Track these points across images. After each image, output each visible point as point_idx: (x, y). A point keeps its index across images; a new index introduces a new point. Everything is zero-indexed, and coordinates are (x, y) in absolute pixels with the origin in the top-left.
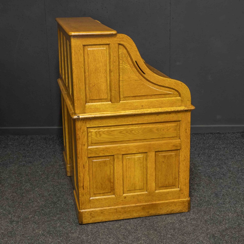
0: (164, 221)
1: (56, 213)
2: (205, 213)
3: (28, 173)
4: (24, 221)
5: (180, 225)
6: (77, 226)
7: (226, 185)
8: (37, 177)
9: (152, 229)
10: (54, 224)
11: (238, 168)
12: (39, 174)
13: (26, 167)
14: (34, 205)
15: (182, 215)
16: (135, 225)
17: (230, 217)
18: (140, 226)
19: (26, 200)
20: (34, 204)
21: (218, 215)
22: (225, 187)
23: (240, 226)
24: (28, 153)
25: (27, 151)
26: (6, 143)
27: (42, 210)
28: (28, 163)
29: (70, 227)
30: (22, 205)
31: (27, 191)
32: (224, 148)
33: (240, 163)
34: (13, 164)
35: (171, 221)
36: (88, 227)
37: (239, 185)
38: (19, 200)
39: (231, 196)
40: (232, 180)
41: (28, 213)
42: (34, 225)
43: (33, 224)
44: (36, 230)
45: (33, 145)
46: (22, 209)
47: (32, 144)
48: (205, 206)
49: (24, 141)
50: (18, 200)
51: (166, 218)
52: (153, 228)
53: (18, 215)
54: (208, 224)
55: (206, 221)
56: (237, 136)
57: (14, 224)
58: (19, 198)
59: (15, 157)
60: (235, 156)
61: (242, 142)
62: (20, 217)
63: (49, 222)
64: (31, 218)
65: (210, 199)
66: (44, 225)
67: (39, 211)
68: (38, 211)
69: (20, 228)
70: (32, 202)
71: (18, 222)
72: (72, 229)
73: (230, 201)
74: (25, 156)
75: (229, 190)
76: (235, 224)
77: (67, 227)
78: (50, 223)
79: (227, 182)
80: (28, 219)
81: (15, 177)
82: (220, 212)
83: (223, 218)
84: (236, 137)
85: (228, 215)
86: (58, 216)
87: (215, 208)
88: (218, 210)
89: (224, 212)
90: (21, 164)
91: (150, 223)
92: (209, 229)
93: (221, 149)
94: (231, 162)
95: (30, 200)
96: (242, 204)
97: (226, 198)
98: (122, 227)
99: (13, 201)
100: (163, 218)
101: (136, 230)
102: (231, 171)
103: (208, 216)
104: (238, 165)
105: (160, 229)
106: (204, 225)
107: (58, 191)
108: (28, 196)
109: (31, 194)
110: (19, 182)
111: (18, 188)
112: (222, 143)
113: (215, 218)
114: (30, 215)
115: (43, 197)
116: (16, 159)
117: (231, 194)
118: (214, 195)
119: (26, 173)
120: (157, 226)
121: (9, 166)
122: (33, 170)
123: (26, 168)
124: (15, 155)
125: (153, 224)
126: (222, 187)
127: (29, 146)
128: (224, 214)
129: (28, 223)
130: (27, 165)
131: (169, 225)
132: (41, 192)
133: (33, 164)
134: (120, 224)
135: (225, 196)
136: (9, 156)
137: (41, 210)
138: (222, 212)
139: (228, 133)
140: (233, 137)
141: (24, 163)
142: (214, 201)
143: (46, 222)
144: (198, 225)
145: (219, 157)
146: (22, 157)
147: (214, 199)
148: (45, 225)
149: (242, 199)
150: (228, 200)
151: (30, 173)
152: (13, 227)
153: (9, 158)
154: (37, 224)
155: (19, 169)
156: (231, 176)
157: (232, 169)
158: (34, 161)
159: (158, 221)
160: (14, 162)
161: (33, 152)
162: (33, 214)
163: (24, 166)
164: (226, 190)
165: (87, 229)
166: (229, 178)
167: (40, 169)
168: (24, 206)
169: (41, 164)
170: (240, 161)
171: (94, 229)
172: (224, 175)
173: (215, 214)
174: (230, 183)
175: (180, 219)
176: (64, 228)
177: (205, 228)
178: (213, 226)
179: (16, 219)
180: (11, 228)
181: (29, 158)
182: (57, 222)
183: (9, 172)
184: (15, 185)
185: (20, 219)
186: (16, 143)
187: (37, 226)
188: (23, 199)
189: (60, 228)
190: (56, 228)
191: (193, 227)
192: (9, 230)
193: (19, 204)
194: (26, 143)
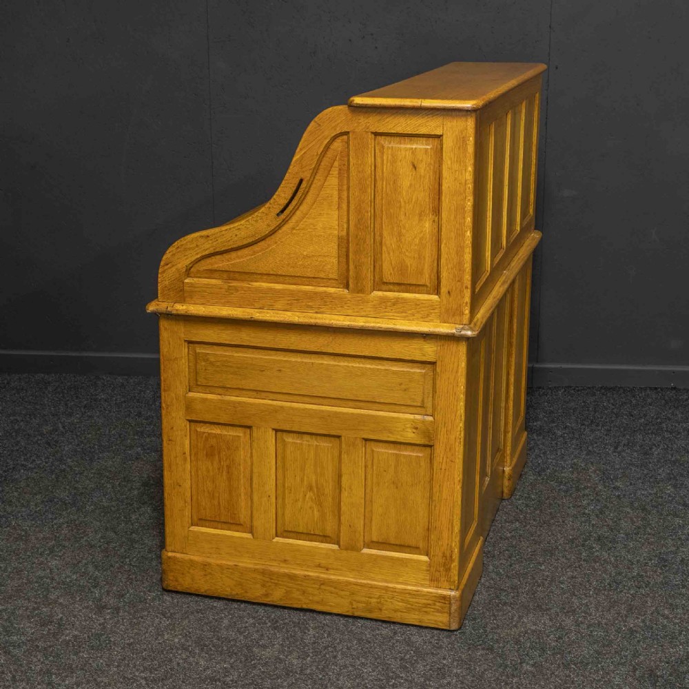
0: (516, 626)
2: (630, 609)
3: (148, 477)
4: (135, 609)
5: (560, 638)
6: (275, 629)
9: (480, 645)
10: (214, 619)
13: (142, 462)
15: (565, 611)
19: (139, 552)
21: (667, 618)
24: (151, 424)
25: (147, 419)
26: (92, 395)
28: (148, 451)
29: (258, 631)
30: (130, 564)
31: (143, 527)
34: (108, 451)
35: (533, 628)
36: (305, 633)
38: (123, 550)
41: (144, 587)
42: (161, 619)
43: (157, 617)
44: (165, 633)
46: (130, 575)
48: (630, 589)
49: (141, 391)
50: (118, 550)
52: (484, 642)
53: (118, 591)
54: (639, 641)
55: (632, 631)
57: (108, 613)
58: (121, 546)
59: (114, 435)
62: (123, 596)
63: (200, 615)
64: (154, 599)
65: (646, 573)
66: (187, 621)
69: (122, 627)
71: (117, 609)
72: (262, 635)
77: (248, 630)
78: (204, 617)
80: (146, 603)
81: (113, 487)
82: (673, 607)
83: (679, 626)
87: (660, 596)
88: (666, 602)
89: (683, 609)
90: (129, 452)
91: (475, 630)
92: (640, 655)
93: (679, 433)
99: (107, 552)
101: (435, 646)
103: (638, 618)
105: (504, 647)
106: (627, 641)
108: (146, 541)
110: (122, 502)
111: (119, 518)
112: (682, 418)
113: (656, 624)
114: (150, 591)
116: (117, 439)
118: (655, 561)
120: (495, 638)
121: (98, 459)
123: (143, 465)
124: (114, 429)
125: (485, 631)
126: (680, 539)
127: (151, 405)
129: (146, 613)
130: (145, 456)
131: (529, 638)
134: (394, 629)
136: (99, 429)
138: (677, 609)
141: (137, 452)
142: (655, 577)
143: (192, 613)
144: (611, 642)
145: (672, 456)
146: (134, 435)
147: (656, 572)
148: (189, 622)
151: (153, 478)
152: (104, 623)
153: (98, 436)
154: (168, 618)
155: (125, 468)
159: (498, 625)
160: (112, 447)
163: (137, 458)
165: (302, 638)
168: (135, 568)
171: (321, 639)
173: (659, 613)
175: (561, 624)
176: (241, 633)
177: (629, 651)
178: (651, 647)
179: (112, 602)
180: (100, 625)
181: (153, 438)
182: (223, 615)
183: (98, 474)
184: (113, 508)
185: (124, 601)
186: (119, 397)
187: (168, 623)
188: (133, 547)
189: (231, 633)
190: (218, 632)
191: (596, 646)
192: (93, 631)
193: (122, 560)
194: (144, 397)
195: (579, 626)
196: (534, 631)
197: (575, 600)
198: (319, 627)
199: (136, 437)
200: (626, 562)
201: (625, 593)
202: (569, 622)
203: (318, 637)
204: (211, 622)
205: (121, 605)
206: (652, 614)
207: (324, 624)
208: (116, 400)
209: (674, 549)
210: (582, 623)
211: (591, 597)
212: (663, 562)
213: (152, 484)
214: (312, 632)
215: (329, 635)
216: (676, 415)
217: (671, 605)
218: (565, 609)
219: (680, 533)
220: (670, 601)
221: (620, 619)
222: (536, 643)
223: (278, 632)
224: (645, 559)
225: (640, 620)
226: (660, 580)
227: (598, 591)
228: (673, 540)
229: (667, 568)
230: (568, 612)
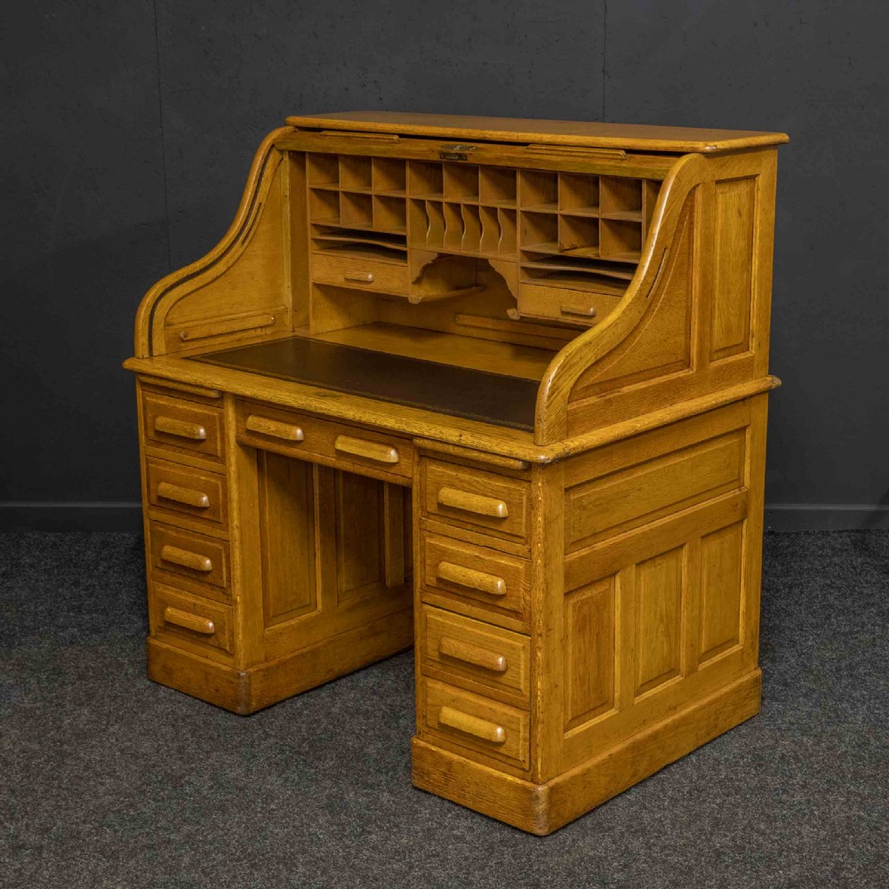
0: (568, 852)
1: (181, 816)
2: (716, 824)
3: (86, 668)
4: (64, 848)
5: (626, 866)
6: (253, 868)
7: (792, 724)
8: (117, 685)
9: (522, 879)
10: (170, 857)
11: (839, 661)
12: (126, 674)
13: (79, 648)
14: (102, 790)
15: (633, 830)
16: (464, 863)
17: (805, 840)
18: (482, 869)
19: (72, 770)
20: (102, 784)
21: (763, 834)
22: (789, 730)
23: (842, 874)
24: (91, 595)
25: (86, 589)
26: (13, 559)
27: (131, 805)
28: (87, 632)
29: (229, 871)
30: (60, 787)
31: (79, 735)
32: (791, 587)
33: (846, 643)
34: (33, 634)
35: (591, 854)
36: (292, 871)
37: (840, 722)
38: (49, 767)
39: (810, 762)
40: (815, 705)
41: (78, 818)
42: (98, 859)
43: (94, 857)
45: (110, 568)
46: (58, 801)
47: (105, 564)
48: (715, 797)
49: (78, 552)
50: (43, 768)
51: (574, 840)
52: (528, 875)
53: (41, 825)
54: (727, 866)
55: (718, 854)
56: (838, 546)
57: (27, 855)
58: (47, 762)
59: (41, 612)
60: (828, 617)
61: (854, 568)
62: (47, 830)
64: (90, 833)
65: (737, 775)
66: (133, 861)
67: (119, 811)
68: (114, 812)
69: (45, 872)
70: (98, 775)
71: (40, 849)
72: (235, 877)
73: (805, 782)
74: (79, 607)
75: (805, 740)
76: (824, 868)
77: (216, 870)
78: (157, 854)
79: (799, 710)
80: (79, 839)
81: (38, 683)
82: (771, 820)
83: (779, 845)
84: (833, 549)
85: (800, 833)
86: (186, 828)
87: (754, 805)
88: (763, 814)
89: (784, 822)
90: (61, 634)
91: (515, 859)
93: (778, 591)
94: (814, 639)
95: (87, 768)
96: (848, 793)
97: (793, 769)
98: (416, 873)
99: (28, 771)
100: (565, 842)
101: (463, 882)
102: (811, 672)
103: (727, 836)
104: (837, 648)
106: (712, 867)
107: (189, 736)
108: (82, 755)
109: (92, 747)
110: (51, 702)
112: (782, 571)
113: (749, 843)
114: (84, 822)
115: (137, 758)
116: (45, 617)
117: (811, 755)
118: (748, 759)
119: (78, 668)
121: (19, 645)
122: (105, 658)
123: (80, 651)
124: (42, 604)
125: (529, 860)
126: (779, 729)
127: (93, 571)
128: (785, 828)
129: (78, 853)
130: (82, 639)
131: (586, 868)
132: (130, 740)
133: (105, 638)
134: (410, 862)
135: (789, 763)
136: (21, 605)
137: (126, 806)
138: (775, 821)
139: (806, 533)
140: (822, 548)
141: (73, 634)
142: (748, 780)
143: (141, 850)
144: (690, 868)
145: (769, 620)
146: (69, 611)
147: (749, 773)
148: (137, 862)
149: (849, 776)
150: (799, 779)
151: (93, 669)
152: (20, 869)
153: (19, 613)
154: (108, 858)
155: (55, 656)
156: (814, 691)
157: (816, 663)
158: (110, 626)
160: (39, 628)
161: (109, 592)
162: (97, 821)
163: (72, 643)
164: (793, 741)
165: (288, 878)
166: (806, 695)
167: (129, 655)
168: (65, 792)
169: (133, 636)
170: (845, 634)
171: (313, 878)
172: (786, 684)
173: (753, 829)
174: (809, 715)
175: (627, 848)
176: (207, 875)
177: (714, 880)
178: (744, 873)
179: (34, 839)
180: (15, 871)
181: (94, 615)
182: (183, 851)
183: (18, 665)
184: (38, 712)
185: (50, 838)
186: (49, 560)
187: (108, 864)
188: (64, 763)
189: (193, 875)
190: (175, 873)
191: (672, 875)
192: (6, 880)
193: (48, 782)
194: (83, 560)
195: (650, 848)
196: (592, 858)
197: (645, 814)
198: (311, 862)
199: (71, 614)
200: (711, 761)
201: (710, 803)
202: (637, 844)
203: (309, 876)
204: (167, 861)
205: (44, 843)
206: (744, 829)
207: (317, 858)
208: (46, 564)
209: (771, 742)
210: (654, 845)
211: (665, 809)
212: (759, 760)
213: (92, 677)
214: (301, 869)
215: (324, 872)
216: (775, 566)
217: (768, 816)
218: (632, 827)
219: (780, 721)
220: (767, 811)
221: (703, 838)
222: (595, 874)
223: (256, 870)
224: (735, 757)
225: (728, 838)
226: (754, 783)
227: (674, 801)
228: (770, 730)
229: (763, 768)
230: (636, 832)
